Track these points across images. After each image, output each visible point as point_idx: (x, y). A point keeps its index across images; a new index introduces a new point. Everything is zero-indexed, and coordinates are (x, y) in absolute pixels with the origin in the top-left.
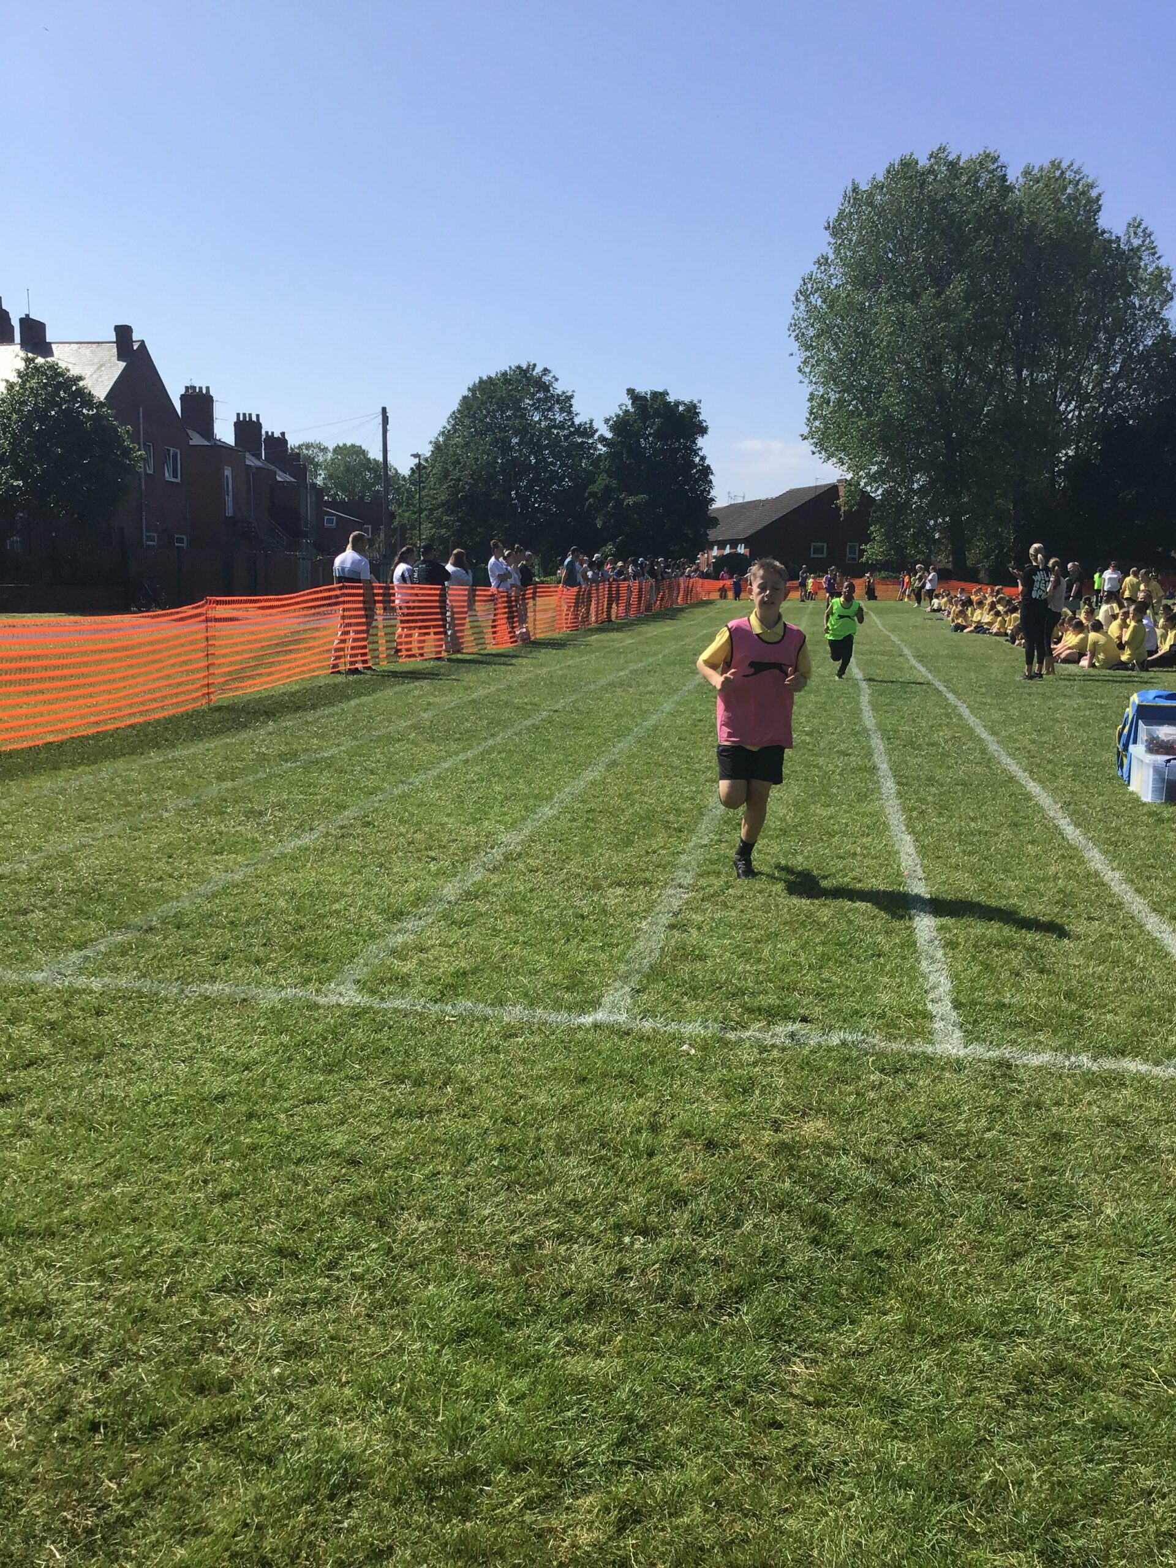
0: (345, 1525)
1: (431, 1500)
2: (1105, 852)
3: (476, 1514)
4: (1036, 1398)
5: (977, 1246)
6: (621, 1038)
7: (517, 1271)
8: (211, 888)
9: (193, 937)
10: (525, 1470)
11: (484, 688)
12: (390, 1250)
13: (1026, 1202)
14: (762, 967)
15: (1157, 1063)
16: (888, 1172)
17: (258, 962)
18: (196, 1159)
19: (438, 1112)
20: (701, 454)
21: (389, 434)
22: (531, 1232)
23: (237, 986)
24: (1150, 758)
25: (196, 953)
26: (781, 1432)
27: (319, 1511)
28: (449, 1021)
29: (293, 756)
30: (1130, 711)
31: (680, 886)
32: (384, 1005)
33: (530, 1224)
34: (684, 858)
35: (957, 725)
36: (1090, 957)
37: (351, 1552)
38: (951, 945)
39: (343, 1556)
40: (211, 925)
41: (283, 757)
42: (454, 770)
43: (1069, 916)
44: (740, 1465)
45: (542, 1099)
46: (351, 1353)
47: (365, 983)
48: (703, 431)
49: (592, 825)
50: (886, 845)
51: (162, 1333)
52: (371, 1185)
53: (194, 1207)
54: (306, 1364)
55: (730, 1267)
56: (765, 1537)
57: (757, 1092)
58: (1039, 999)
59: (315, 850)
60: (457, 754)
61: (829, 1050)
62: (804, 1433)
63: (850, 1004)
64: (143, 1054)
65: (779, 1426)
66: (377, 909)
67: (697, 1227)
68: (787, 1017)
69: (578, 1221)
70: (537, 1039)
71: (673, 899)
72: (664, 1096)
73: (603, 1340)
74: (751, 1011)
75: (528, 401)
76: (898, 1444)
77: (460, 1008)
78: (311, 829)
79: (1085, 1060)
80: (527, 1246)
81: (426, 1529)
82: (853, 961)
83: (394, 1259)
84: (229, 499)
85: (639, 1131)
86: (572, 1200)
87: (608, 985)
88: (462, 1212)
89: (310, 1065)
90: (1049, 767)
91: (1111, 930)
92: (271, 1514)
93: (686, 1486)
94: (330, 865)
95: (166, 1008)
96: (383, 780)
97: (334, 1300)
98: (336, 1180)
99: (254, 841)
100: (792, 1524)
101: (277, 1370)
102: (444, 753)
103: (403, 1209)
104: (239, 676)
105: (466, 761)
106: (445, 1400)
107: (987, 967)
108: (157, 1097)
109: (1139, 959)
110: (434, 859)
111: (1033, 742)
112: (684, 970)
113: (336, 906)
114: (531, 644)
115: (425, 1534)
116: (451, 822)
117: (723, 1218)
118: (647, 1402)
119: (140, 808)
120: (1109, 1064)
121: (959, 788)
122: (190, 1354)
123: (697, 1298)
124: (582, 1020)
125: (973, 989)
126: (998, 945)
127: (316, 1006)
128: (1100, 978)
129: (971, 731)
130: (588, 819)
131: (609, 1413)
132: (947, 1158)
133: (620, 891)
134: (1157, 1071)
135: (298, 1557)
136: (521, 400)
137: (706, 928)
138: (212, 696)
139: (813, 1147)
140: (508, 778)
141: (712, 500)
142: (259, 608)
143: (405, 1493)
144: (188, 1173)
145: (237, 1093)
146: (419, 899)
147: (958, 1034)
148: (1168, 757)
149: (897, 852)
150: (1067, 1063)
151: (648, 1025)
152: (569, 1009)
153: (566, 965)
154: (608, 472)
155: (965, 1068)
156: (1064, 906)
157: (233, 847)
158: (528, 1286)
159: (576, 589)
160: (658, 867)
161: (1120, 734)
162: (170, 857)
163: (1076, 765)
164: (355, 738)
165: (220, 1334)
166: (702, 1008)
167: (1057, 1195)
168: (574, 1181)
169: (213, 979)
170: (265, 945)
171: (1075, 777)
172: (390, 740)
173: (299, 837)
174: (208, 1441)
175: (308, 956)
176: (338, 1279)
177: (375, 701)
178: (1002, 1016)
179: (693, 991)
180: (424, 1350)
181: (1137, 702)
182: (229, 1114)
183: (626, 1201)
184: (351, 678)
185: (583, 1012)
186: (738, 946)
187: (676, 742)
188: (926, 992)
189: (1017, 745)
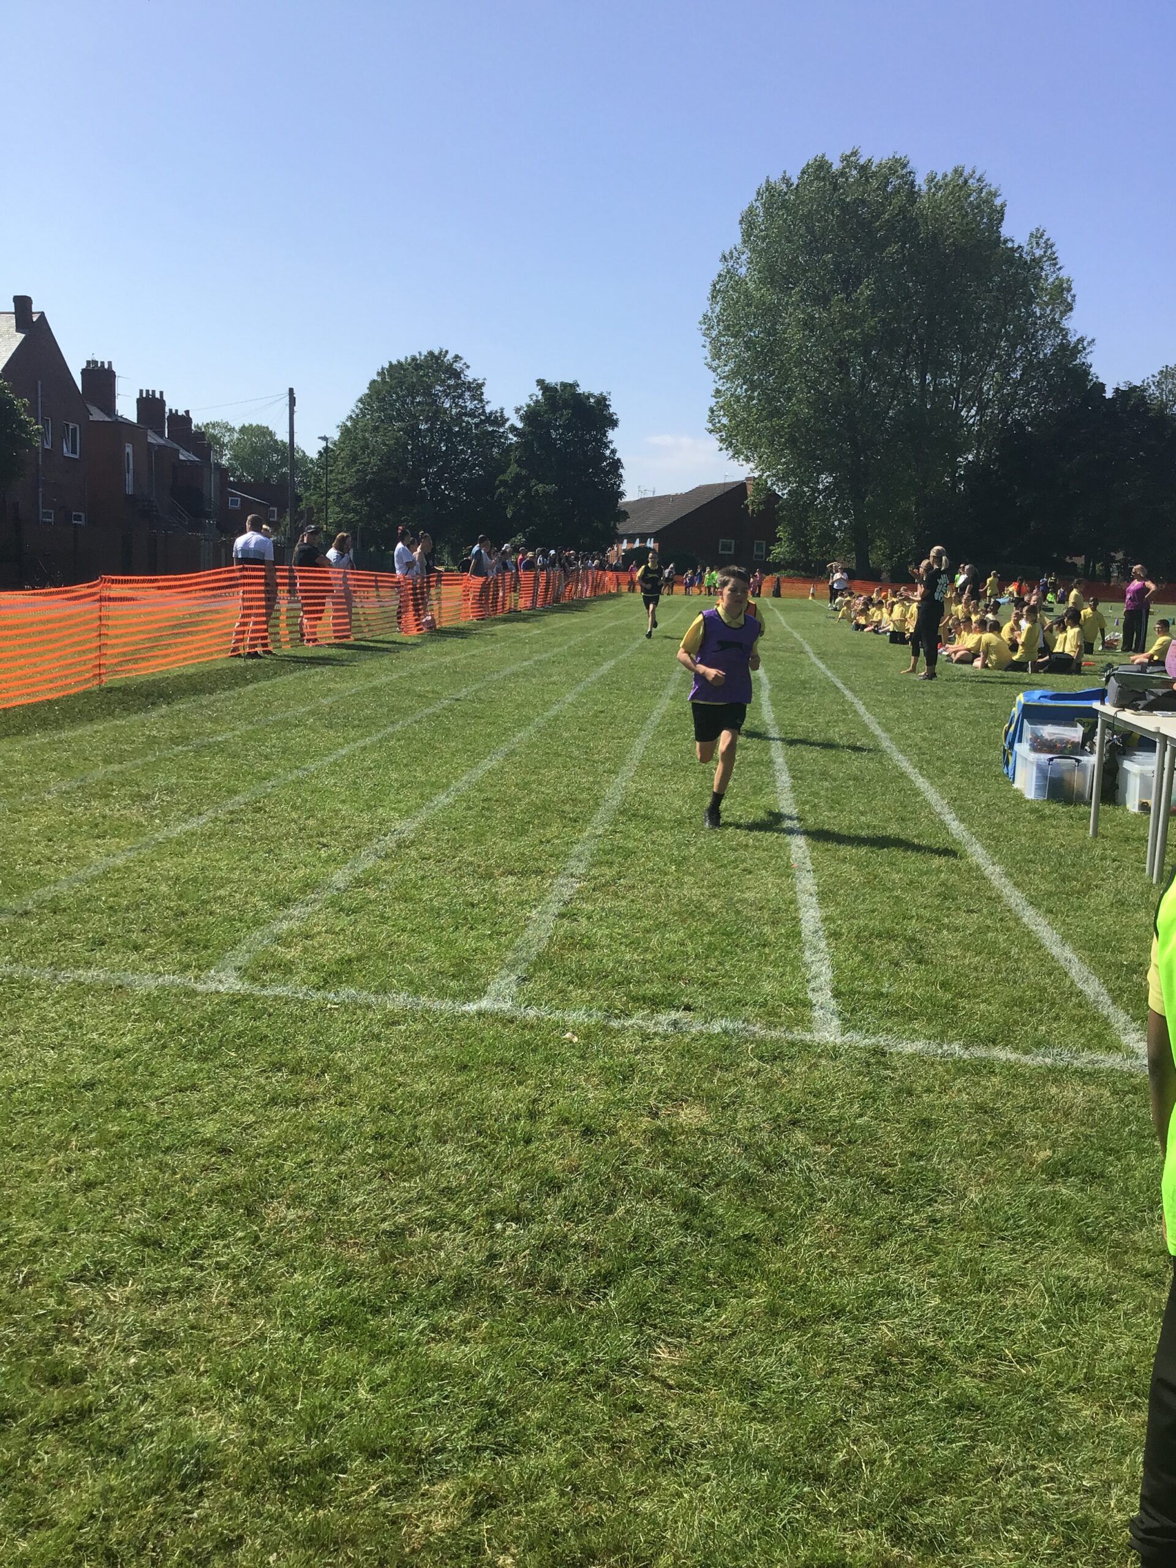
0: (195, 1515)
1: (285, 1489)
2: (987, 847)
3: (330, 1501)
4: (892, 1379)
5: (844, 1229)
6: (504, 1026)
7: (385, 1258)
8: (92, 872)
9: (69, 922)
10: (382, 1457)
11: (387, 675)
12: (257, 1238)
13: (893, 1187)
14: (649, 956)
15: (1026, 1052)
16: (760, 1158)
17: (136, 948)
18: (61, 1146)
19: (314, 1099)
20: (612, 447)
21: (295, 416)
22: (402, 1220)
23: (113, 972)
24: (1034, 757)
25: (71, 938)
26: (641, 1416)
27: (169, 1501)
28: (330, 1009)
29: (184, 739)
30: (1016, 711)
31: (572, 875)
32: (265, 993)
33: (402, 1212)
34: (577, 848)
35: (853, 722)
36: (967, 948)
37: (199, 1542)
38: (835, 935)
39: (191, 1546)
40: (89, 910)
41: (174, 741)
42: (351, 757)
43: (949, 909)
44: (599, 1448)
45: (422, 1086)
46: (210, 1342)
47: (246, 970)
48: (614, 424)
49: (487, 813)
50: (778, 838)
51: (15, 1324)
52: (240, 1173)
53: (56, 1196)
54: (164, 1354)
55: (601, 1252)
56: (617, 1519)
57: (637, 1080)
58: (916, 988)
59: (202, 834)
60: (354, 740)
61: (710, 1037)
62: (665, 1416)
63: (732, 993)
64: (12, 1040)
65: (639, 1409)
66: (263, 895)
67: (570, 1213)
68: (672, 1006)
69: (451, 1208)
70: (419, 1027)
71: (565, 888)
72: (544, 1083)
73: (469, 1326)
74: (635, 999)
75: (438, 388)
76: (756, 1426)
77: (343, 996)
78: (200, 814)
79: (957, 1048)
80: (399, 1234)
81: (278, 1518)
82: (739, 950)
83: (260, 1247)
84: (129, 477)
85: (518, 1118)
86: (445, 1188)
87: (494, 973)
88: (333, 1201)
89: (184, 1053)
90: (938, 764)
91: (988, 922)
92: (118, 1506)
93: (544, 1471)
94: (216, 850)
95: (37, 994)
96: (278, 766)
97: (197, 1289)
98: (205, 1168)
99: (139, 825)
100: (646, 1506)
101: (133, 1360)
102: (341, 740)
103: (272, 1197)
104: (133, 658)
105: (364, 748)
106: (305, 1388)
107: (867, 957)
108: (23, 1084)
109: (1014, 951)
110: (324, 846)
112: (572, 958)
113: (222, 892)
114: (436, 632)
115: (277, 1522)
116: (345, 811)
117: (596, 1205)
118: (510, 1388)
119: (21, 789)
120: (980, 1052)
121: (851, 783)
122: (44, 1344)
123: (566, 1283)
124: (466, 1008)
125: (853, 979)
126: (879, 936)
127: (194, 993)
128: (976, 969)
129: (866, 727)
130: (483, 808)
131: (470, 1399)
132: (819, 1144)
133: (511, 879)
134: (1026, 1059)
135: (145, 1548)
136: (431, 387)
137: (596, 917)
138: (103, 678)
139: (689, 1133)
140: (406, 765)
141: (622, 493)
142: (159, 588)
143: (258, 1482)
144: (51, 1162)
145: (107, 1081)
146: (308, 886)
147: (836, 1022)
148: (1051, 756)
149: (788, 846)
150: (940, 1051)
151: (532, 1013)
152: (454, 997)
153: (453, 952)
154: (518, 462)
155: (841, 1055)
156: (945, 898)
157: (116, 831)
158: (395, 1273)
159: (482, 579)
160: (551, 856)
161: (1007, 733)
162: (50, 840)
163: (965, 762)
164: (251, 723)
165: (76, 1324)
166: (587, 996)
167: (923, 1180)
168: (449, 1168)
169: (88, 964)
170: (144, 930)
171: (963, 774)
172: (286, 724)
173: (186, 821)
174: (57, 1432)
175: (188, 942)
176: (202, 1268)
177: (274, 686)
178: (881, 1004)
179: (580, 979)
180: (286, 1338)
181: (1023, 702)
182: (96, 1101)
183: (500, 1188)
184: (250, 662)
185: (468, 1000)
186: (626, 936)
187: (576, 732)
188: (808, 981)
189: (909, 742)
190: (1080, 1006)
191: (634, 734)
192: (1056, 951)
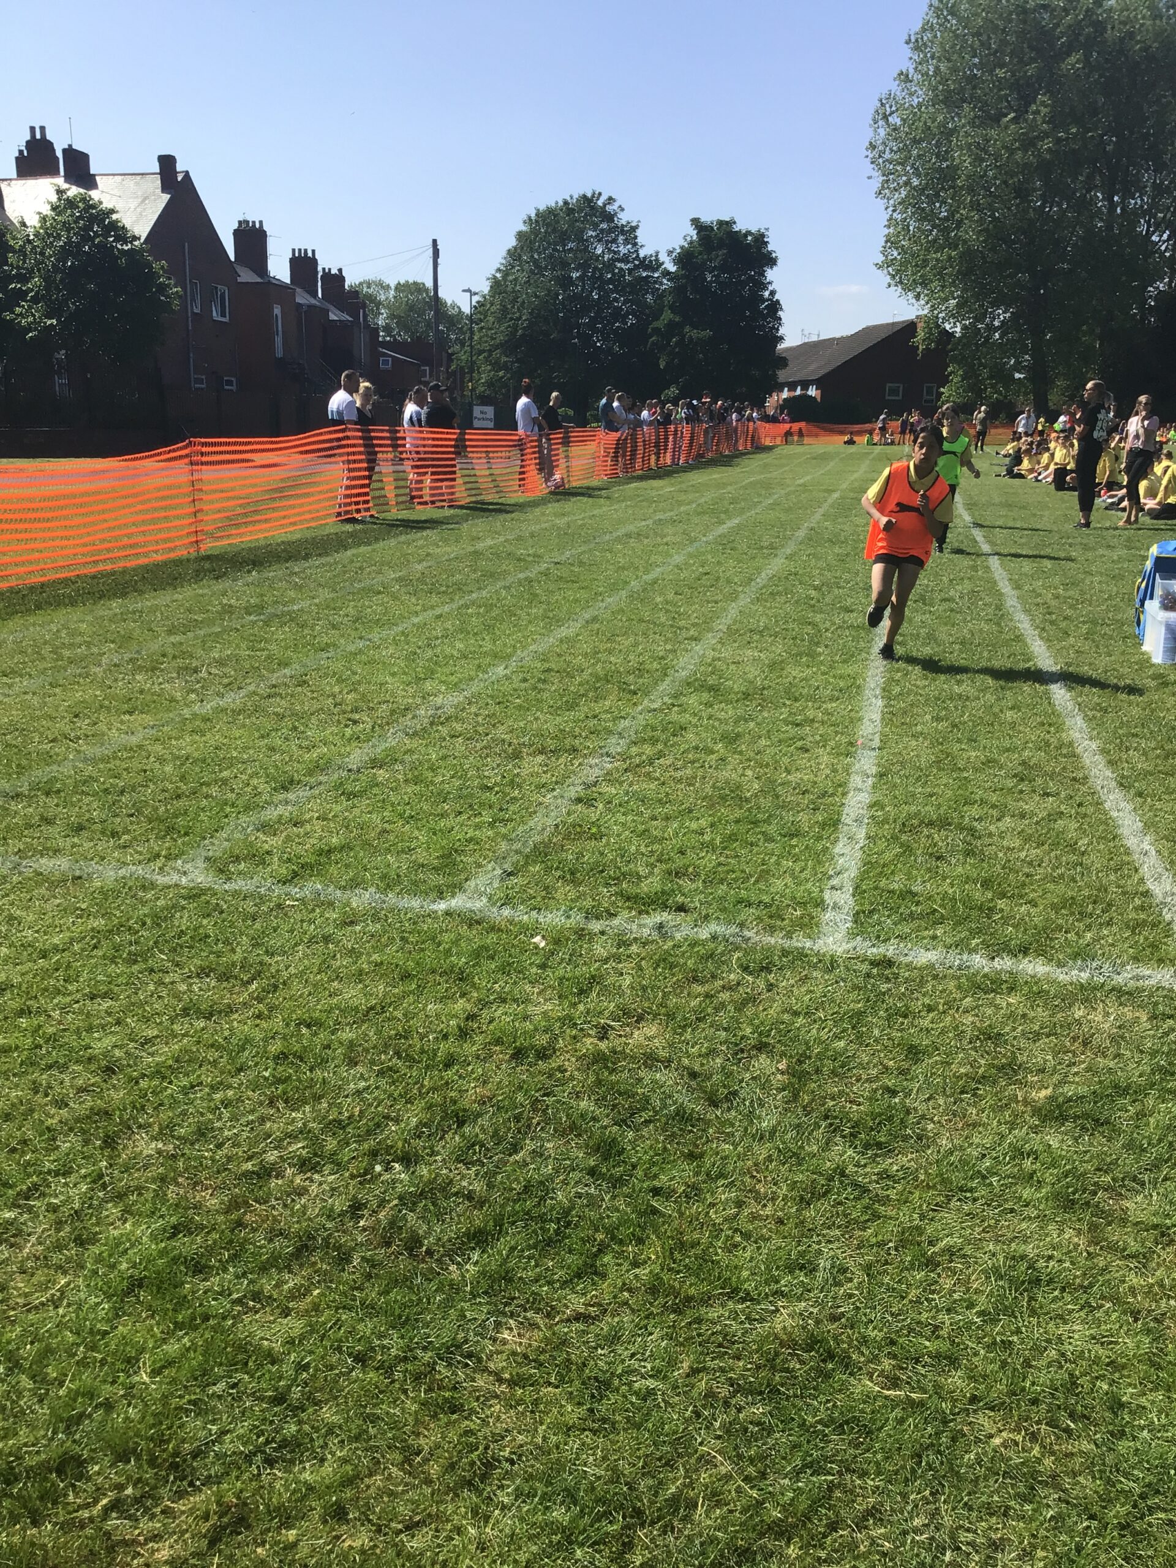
2: (1089, 720)
6: (470, 926)
7: (235, 1204)
8: (103, 750)
9: (57, 805)
11: (493, 538)
14: (658, 848)
15: (1060, 965)
17: (114, 834)
20: (770, 288)
22: (272, 1158)
23: (77, 861)
24: (1165, 616)
25: (51, 823)
28: (288, 906)
29: (260, 608)
30: (1149, 565)
31: (608, 755)
32: (226, 887)
33: (275, 1148)
34: (626, 723)
35: (981, 579)
36: (1027, 840)
38: (879, 823)
40: (83, 792)
41: (248, 610)
42: (423, 626)
43: (1021, 792)
45: (352, 997)
47: (216, 861)
48: (772, 262)
49: (540, 686)
50: (851, 710)
52: (117, 1097)
55: (480, 1204)
57: (595, 993)
58: (952, 886)
59: (232, 710)
60: (432, 608)
61: (694, 944)
66: (268, 776)
67: (463, 1154)
68: (665, 907)
69: (331, 1144)
70: (375, 928)
71: (593, 768)
73: (297, 1293)
75: (590, 233)
77: (307, 891)
78: (240, 688)
79: (978, 961)
80: (266, 1172)
83: (99, 1188)
84: (279, 340)
85: (444, 1037)
86: (335, 1120)
87: (481, 867)
88: (204, 1133)
89: (114, 954)
90: (1063, 625)
91: (1063, 807)
94: (240, 727)
96: (342, 636)
97: (13, 1236)
98: (81, 1090)
99: (172, 700)
100: (415, 1543)
102: (419, 608)
103: (140, 1127)
104: (233, 522)
105: (440, 616)
106: (78, 1367)
107: (907, 849)
109: (1083, 842)
111: (1057, 597)
112: (570, 849)
113: (225, 774)
116: (392, 682)
117: (498, 1144)
119: (71, 662)
120: (1004, 963)
121: (957, 647)
123: (427, 1243)
124: (434, 907)
125: (882, 875)
126: (930, 824)
127: (153, 885)
128: (1030, 863)
129: (994, 584)
130: (540, 680)
133: (540, 759)
134: (1057, 974)
136: (582, 231)
137: (615, 802)
138: (201, 544)
139: (634, 1058)
140: (476, 634)
141: (781, 338)
142: (301, 453)
146: (318, 767)
147: (848, 925)
149: (860, 719)
150: (957, 963)
151: (505, 913)
152: (427, 893)
153: (444, 842)
154: (672, 308)
155: (838, 966)
156: (1022, 780)
157: (147, 707)
160: (592, 733)
161: (1139, 588)
162: (76, 716)
163: (1094, 622)
164: (334, 590)
166: (572, 895)
168: (347, 1096)
169: (56, 852)
172: (369, 592)
173: (222, 696)
175: (169, 829)
176: (30, 1210)
177: (374, 551)
178: (904, 906)
179: (572, 874)
180: (84, 1302)
181: (1155, 554)
183: (397, 1121)
184: (358, 527)
185: (441, 896)
186: (641, 824)
187: (671, 596)
188: (830, 877)
189: (1038, 600)
190: (1142, 908)
191: (733, 597)
192: (1131, 842)
